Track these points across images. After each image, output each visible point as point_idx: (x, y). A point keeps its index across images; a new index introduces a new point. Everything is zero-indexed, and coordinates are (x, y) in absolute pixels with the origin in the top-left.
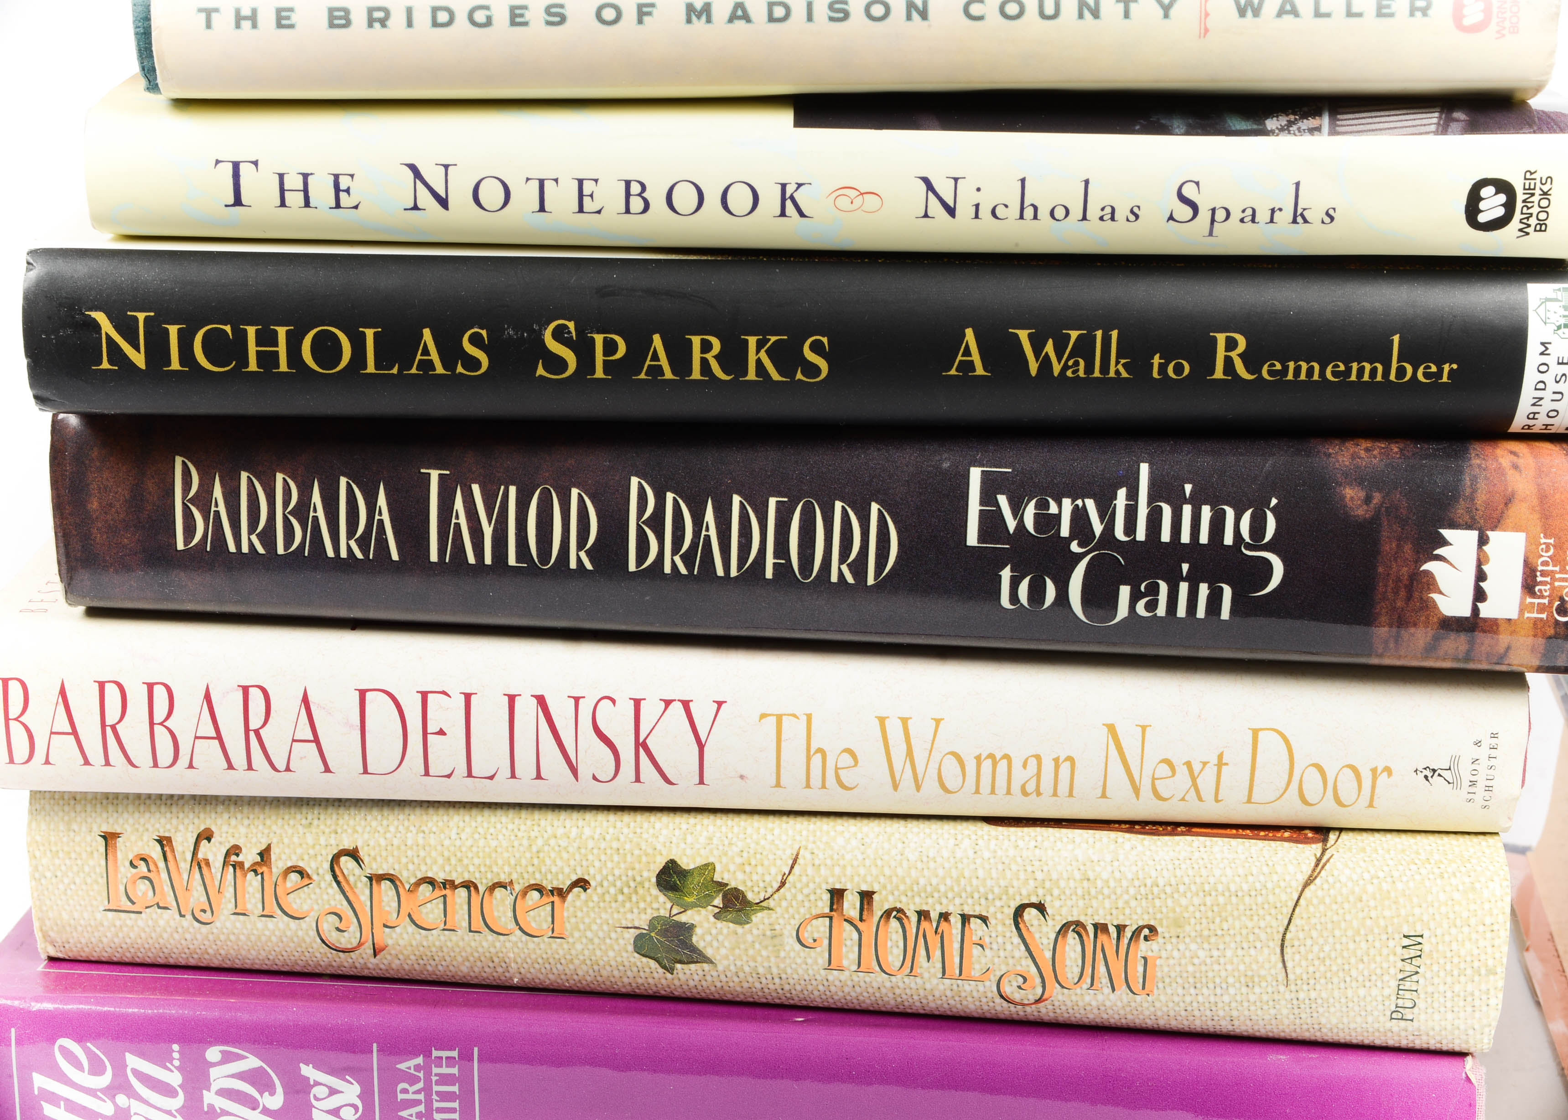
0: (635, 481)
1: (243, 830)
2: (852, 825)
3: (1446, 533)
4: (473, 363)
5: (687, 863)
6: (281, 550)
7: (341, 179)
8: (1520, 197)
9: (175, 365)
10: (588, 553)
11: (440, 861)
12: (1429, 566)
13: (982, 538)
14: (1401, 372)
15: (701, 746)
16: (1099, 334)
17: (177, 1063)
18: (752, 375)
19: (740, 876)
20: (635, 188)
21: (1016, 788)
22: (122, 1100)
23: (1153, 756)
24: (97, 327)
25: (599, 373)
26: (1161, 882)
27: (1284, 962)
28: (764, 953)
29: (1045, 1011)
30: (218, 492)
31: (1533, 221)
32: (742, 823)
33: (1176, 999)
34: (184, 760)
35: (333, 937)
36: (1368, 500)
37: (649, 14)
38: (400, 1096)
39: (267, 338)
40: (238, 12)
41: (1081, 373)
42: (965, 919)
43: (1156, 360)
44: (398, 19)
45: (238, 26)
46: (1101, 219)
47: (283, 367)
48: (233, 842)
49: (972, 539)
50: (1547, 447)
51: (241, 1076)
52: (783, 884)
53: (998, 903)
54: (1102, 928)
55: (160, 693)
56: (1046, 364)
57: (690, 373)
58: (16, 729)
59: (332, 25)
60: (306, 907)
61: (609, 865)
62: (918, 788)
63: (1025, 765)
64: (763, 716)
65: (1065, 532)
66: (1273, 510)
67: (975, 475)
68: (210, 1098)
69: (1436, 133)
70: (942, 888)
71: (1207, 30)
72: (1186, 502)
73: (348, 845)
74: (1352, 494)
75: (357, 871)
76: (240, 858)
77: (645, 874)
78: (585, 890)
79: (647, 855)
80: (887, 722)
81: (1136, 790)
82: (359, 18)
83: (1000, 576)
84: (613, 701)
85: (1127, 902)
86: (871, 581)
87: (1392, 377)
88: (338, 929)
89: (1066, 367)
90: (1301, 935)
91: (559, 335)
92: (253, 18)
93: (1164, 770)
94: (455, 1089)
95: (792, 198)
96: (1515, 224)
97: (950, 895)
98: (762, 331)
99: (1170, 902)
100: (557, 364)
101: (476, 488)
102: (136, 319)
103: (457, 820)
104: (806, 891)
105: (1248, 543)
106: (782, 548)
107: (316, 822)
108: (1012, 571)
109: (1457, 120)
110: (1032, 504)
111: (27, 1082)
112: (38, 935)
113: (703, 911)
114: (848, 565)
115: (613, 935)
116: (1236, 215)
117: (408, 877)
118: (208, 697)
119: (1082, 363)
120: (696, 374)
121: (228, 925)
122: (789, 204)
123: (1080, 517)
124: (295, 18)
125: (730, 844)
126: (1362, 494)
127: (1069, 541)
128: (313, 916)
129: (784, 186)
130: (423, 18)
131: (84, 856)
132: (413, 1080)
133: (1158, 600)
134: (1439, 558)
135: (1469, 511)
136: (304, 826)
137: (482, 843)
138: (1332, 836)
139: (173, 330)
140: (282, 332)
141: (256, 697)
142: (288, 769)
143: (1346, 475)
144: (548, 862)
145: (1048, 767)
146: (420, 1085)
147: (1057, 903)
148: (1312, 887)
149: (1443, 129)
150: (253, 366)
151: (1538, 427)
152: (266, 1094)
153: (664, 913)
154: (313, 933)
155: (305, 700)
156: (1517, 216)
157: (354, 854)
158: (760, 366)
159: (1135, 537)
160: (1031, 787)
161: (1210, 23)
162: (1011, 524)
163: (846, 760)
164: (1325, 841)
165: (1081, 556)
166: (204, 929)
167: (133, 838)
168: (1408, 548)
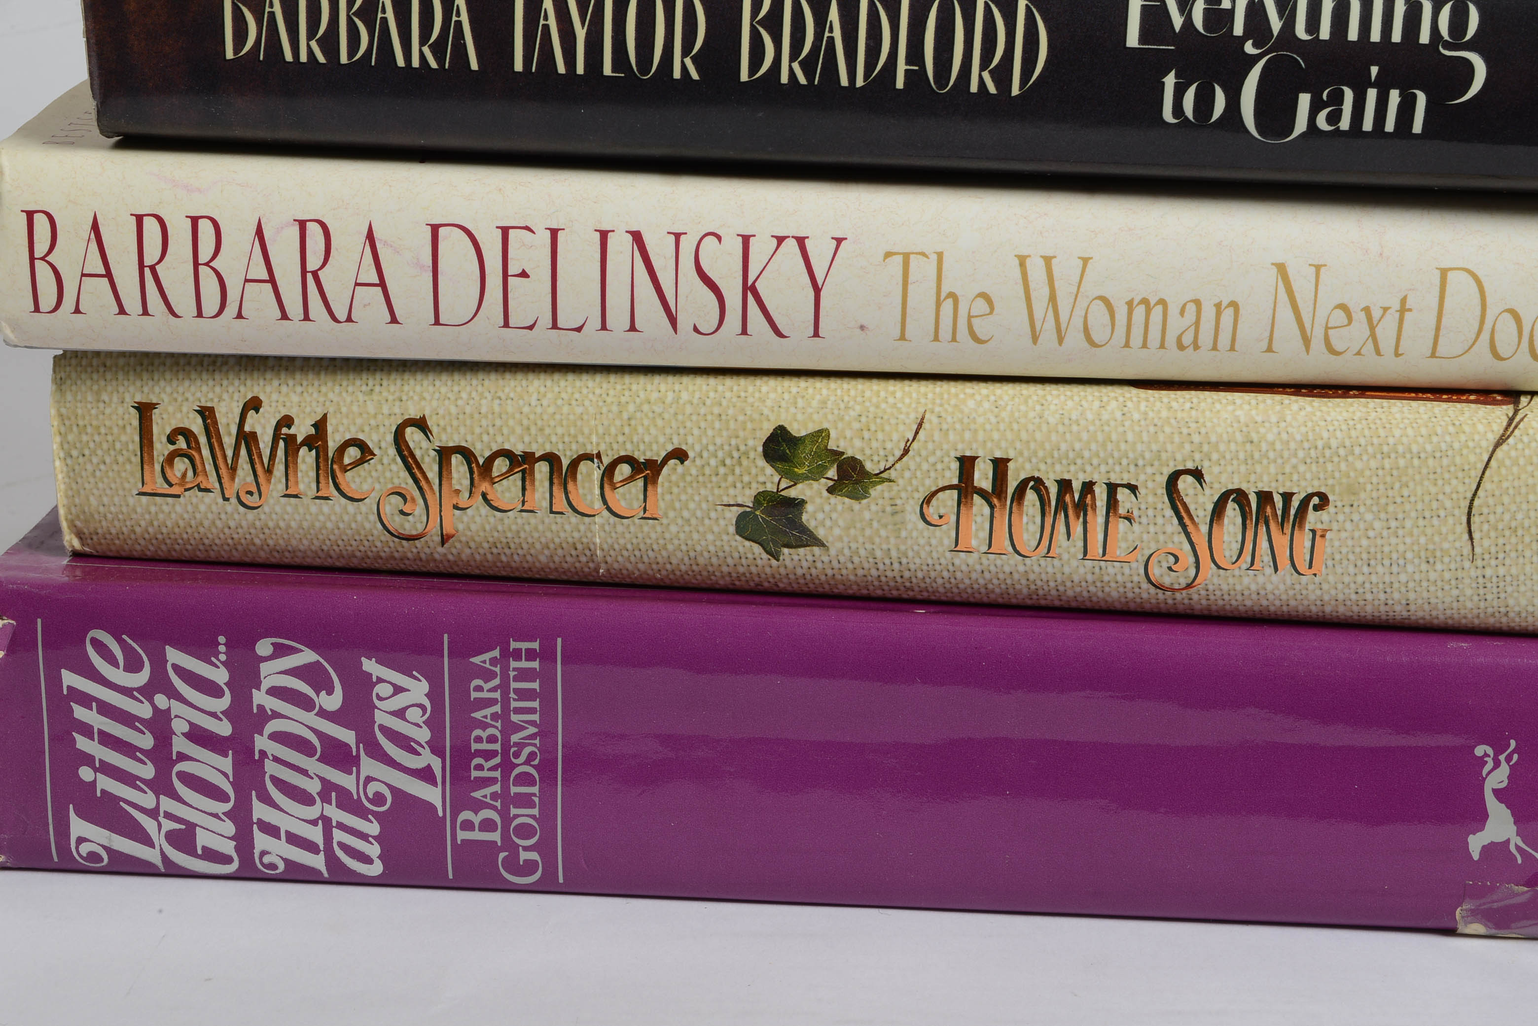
1: (295, 398)
2: (984, 389)
5: (797, 430)
6: (344, 59)
10: (694, 60)
11: (518, 430)
13: (1143, 39)
15: (817, 290)
17: (223, 657)
19: (858, 443)
21: (1171, 339)
22: (161, 700)
23: (1326, 303)
26: (1334, 443)
27: (1470, 533)
28: (883, 533)
29: (1197, 598)
32: (860, 387)
33: (1347, 579)
34: (231, 309)
35: (396, 522)
38: (474, 695)
42: (1112, 488)
48: (284, 412)
49: (1133, 39)
51: (293, 672)
52: (906, 451)
53: (1149, 470)
54: (1265, 497)
55: (205, 228)
58: (43, 272)
60: (366, 487)
61: (710, 433)
62: (1061, 340)
63: (1182, 313)
64: (888, 255)
65: (1238, 29)
68: (260, 698)
70: (1086, 454)
73: (413, 412)
75: (425, 444)
76: (292, 431)
77: (751, 443)
78: (682, 463)
79: (752, 421)
80: (1028, 261)
81: (1307, 341)
83: (1163, 83)
84: (719, 238)
85: (1295, 467)
86: (1015, 90)
88: (402, 512)
90: (1491, 501)
93: (1339, 317)
94: (535, 685)
97: (1095, 462)
99: (1343, 466)
103: (537, 384)
104: (932, 459)
105: (1446, 41)
106: (915, 53)
107: (377, 388)
108: (1177, 77)
111: (55, 681)
112: (64, 525)
113: (815, 484)
114: (990, 72)
115: (713, 515)
117: (482, 453)
118: (259, 232)
121: (278, 509)
123: (1256, 12)
125: (847, 408)
127: (1242, 40)
128: (374, 496)
131: (115, 430)
132: (488, 676)
133: (1341, 110)
136: (364, 393)
137: (565, 409)
138: (1524, 400)
141: (314, 232)
142: (349, 319)
144: (640, 430)
145: (1208, 313)
146: (496, 682)
147: (1216, 470)
148: (1504, 447)
152: (324, 692)
153: (771, 487)
154: (374, 517)
155: (370, 237)
157: (421, 424)
159: (1318, 35)
160: (1187, 339)
162: (1178, 21)
163: (981, 306)
164: (1516, 403)
165: (1255, 59)
166: (251, 515)
167: (171, 409)
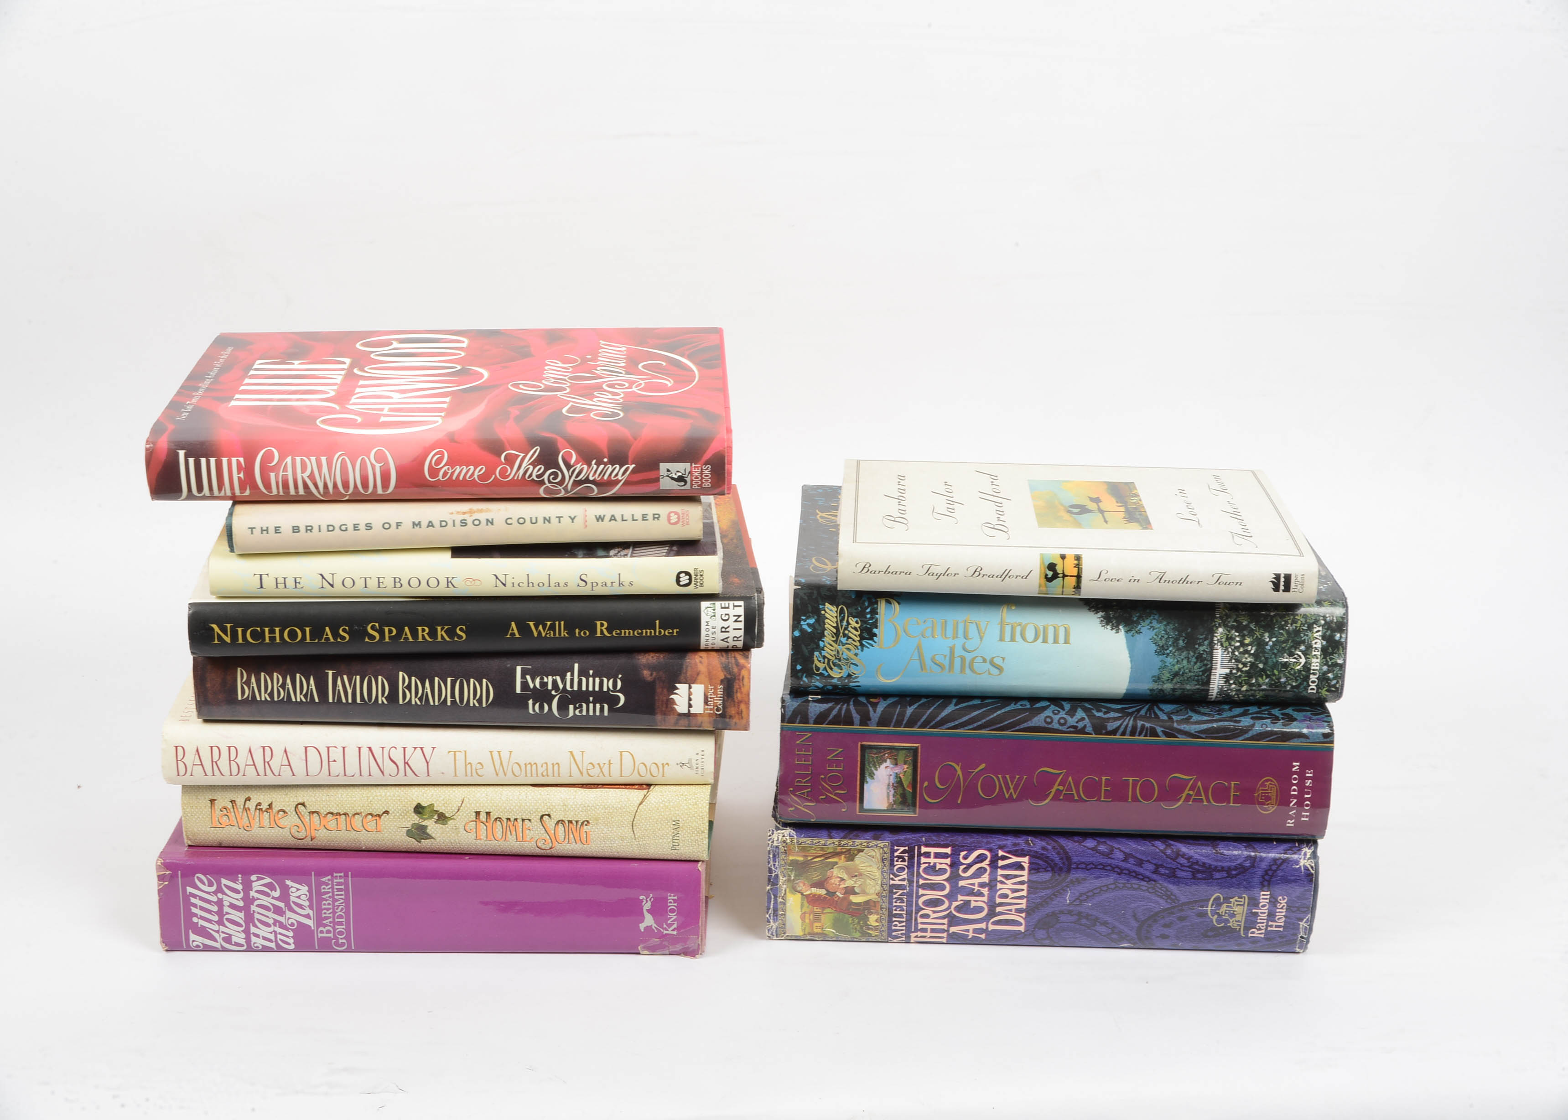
0: (401, 673)
1: (262, 797)
2: (483, 789)
3: (677, 685)
4: (343, 638)
5: (424, 804)
6: (276, 699)
7: (297, 579)
8: (693, 577)
9: (240, 641)
10: (385, 698)
11: (335, 806)
12: (672, 696)
13: (521, 691)
14: (660, 632)
15: (428, 763)
16: (557, 623)
17: (240, 881)
18: (439, 639)
19: (443, 808)
20: (397, 580)
21: (539, 774)
22: (220, 895)
23: (586, 762)
24: (213, 629)
25: (387, 640)
26: (590, 805)
27: (633, 831)
28: (453, 835)
29: (554, 852)
30: (253, 680)
31: (698, 584)
32: (444, 789)
33: (598, 846)
34: (241, 773)
35: (296, 834)
36: (651, 675)
37: (400, 525)
38: (323, 891)
39: (272, 631)
40: (262, 528)
41: (552, 636)
42: (523, 820)
43: (577, 631)
44: (316, 529)
45: (262, 533)
46: (555, 586)
47: (278, 640)
48: (259, 801)
49: (518, 690)
50: (714, 654)
51: (263, 885)
52: (458, 810)
53: (534, 814)
54: (570, 822)
55: (233, 750)
56: (539, 633)
57: (418, 639)
58: (181, 764)
59: (294, 532)
60: (286, 824)
61: (397, 805)
62: (505, 775)
63: (542, 766)
64: (449, 752)
65: (550, 687)
66: (620, 679)
67: (519, 669)
68: (252, 894)
69: (665, 556)
70: (515, 810)
71: (586, 526)
72: (591, 676)
73: (301, 801)
74: (646, 673)
75: (305, 810)
76: (261, 807)
77: (409, 808)
78: (388, 814)
79: (410, 801)
80: (493, 753)
81: (582, 773)
82: (302, 529)
83: (529, 703)
84: (396, 748)
85: (579, 813)
86: (484, 705)
87: (657, 634)
88: (298, 832)
89: (547, 634)
90: (639, 822)
91: (373, 628)
92: (267, 530)
93: (590, 766)
94: (343, 887)
95: (451, 582)
96: (693, 585)
97: (518, 812)
98: (442, 625)
99: (593, 812)
100: (372, 637)
101: (345, 677)
102: (226, 626)
103: (341, 791)
104: (467, 812)
105: (612, 690)
106: (453, 695)
107: (289, 793)
108: (532, 701)
109: (673, 551)
110: (538, 678)
111: (184, 891)
112: (185, 837)
113: (430, 821)
114: (476, 701)
115: (399, 830)
116: (600, 584)
117: (323, 812)
118: (250, 751)
119: (552, 632)
120: (420, 639)
121: (257, 831)
122: (450, 584)
123: (555, 682)
124: (281, 530)
125: (440, 797)
126: (649, 673)
127: (551, 691)
128: (289, 827)
129: (448, 578)
130: (324, 528)
131: (203, 808)
132: (327, 884)
133: (583, 710)
134: (676, 694)
135: (685, 678)
136: (285, 795)
137: (350, 799)
138: (652, 787)
139: (240, 630)
140: (277, 629)
141: (268, 750)
142: (279, 775)
143: (644, 666)
144: (374, 805)
145: (550, 767)
146: (330, 886)
147: (555, 814)
148: (642, 805)
149: (668, 555)
150: (267, 641)
151: (710, 647)
152: (273, 892)
153: (416, 822)
154: (289, 833)
155: (285, 751)
156: (693, 583)
157: (303, 804)
158: (442, 636)
159: (574, 689)
160: (545, 774)
161: (587, 524)
162: (531, 686)
163: (479, 766)
164: (649, 789)
165: (555, 696)
166: (248, 833)
167: (221, 801)
168: (665, 690)
